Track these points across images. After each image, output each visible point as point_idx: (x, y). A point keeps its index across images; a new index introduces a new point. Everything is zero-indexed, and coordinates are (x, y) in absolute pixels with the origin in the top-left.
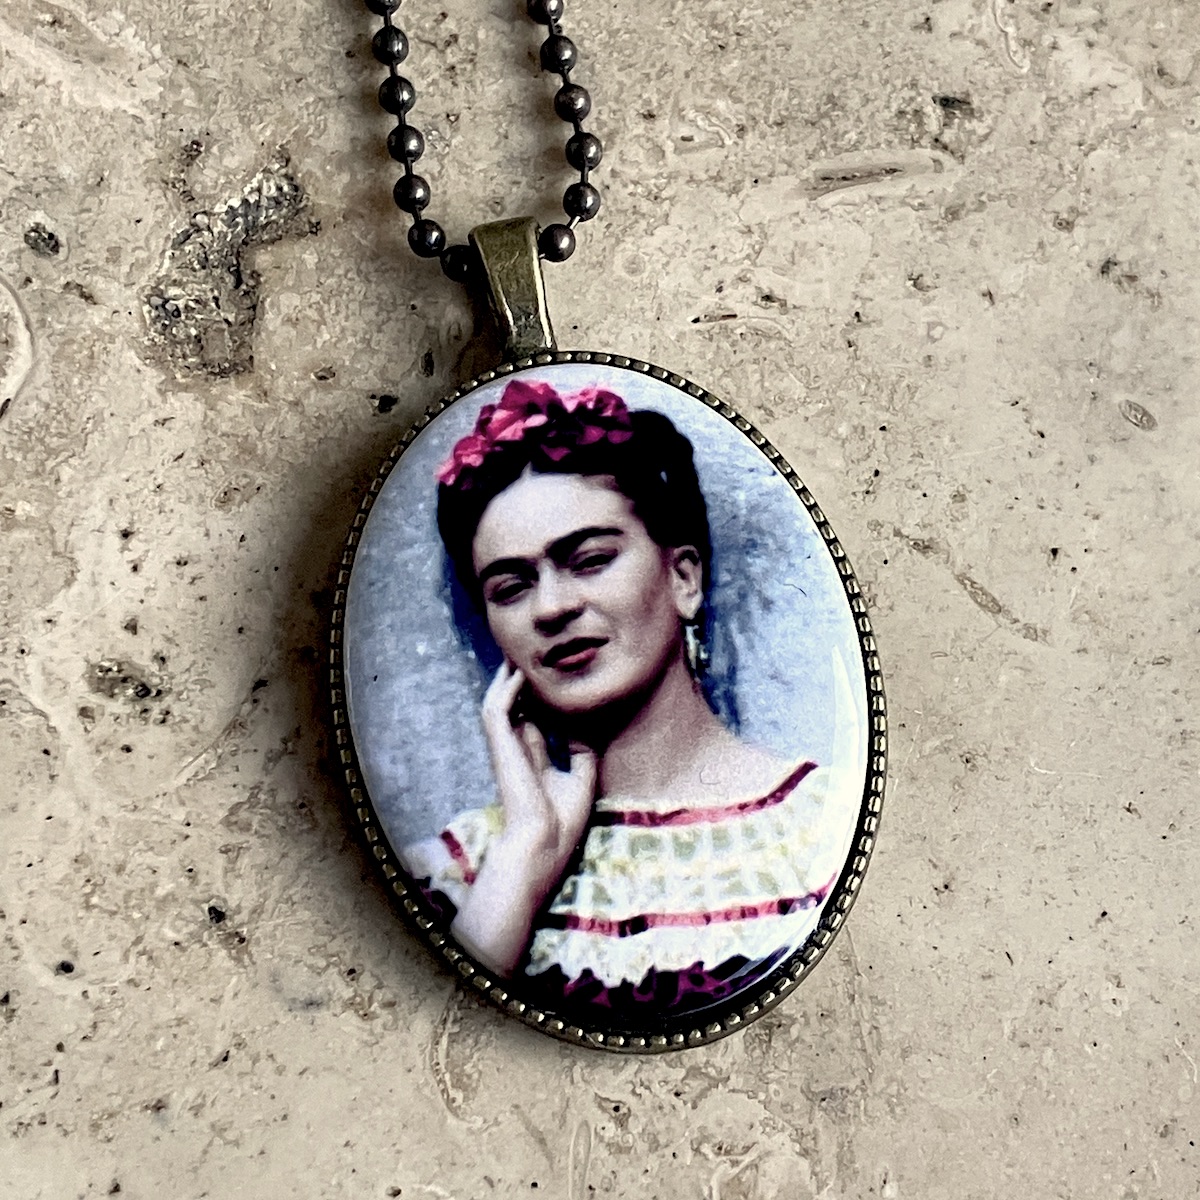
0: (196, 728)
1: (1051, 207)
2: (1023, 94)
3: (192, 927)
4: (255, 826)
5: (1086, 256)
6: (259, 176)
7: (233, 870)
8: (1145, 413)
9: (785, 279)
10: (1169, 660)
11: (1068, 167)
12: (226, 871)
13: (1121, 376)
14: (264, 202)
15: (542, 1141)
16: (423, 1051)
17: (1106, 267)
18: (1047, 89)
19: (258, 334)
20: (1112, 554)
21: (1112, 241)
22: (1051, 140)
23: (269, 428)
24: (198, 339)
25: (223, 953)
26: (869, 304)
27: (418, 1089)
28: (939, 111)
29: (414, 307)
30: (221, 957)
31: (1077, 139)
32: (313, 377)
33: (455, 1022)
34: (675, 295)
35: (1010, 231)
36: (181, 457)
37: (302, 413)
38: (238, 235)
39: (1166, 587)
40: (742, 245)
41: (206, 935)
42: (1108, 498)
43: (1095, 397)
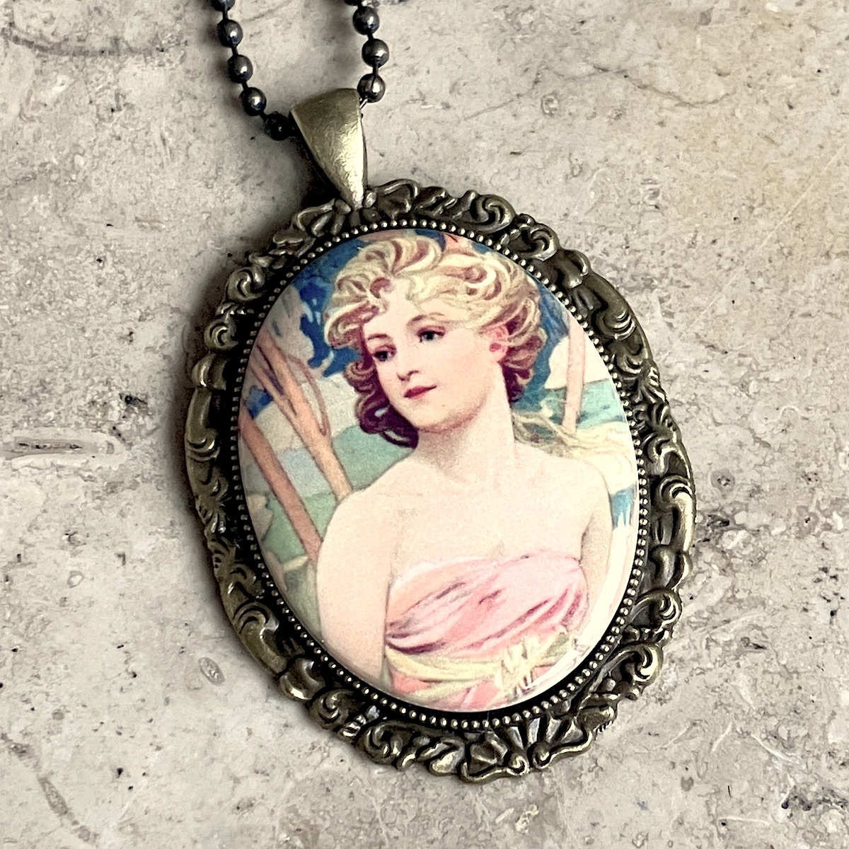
8: (218, 670)
13: (206, 638)
26: (30, 550)
28: (123, 406)
35: (151, 508)
42: (172, 735)
43: (182, 651)
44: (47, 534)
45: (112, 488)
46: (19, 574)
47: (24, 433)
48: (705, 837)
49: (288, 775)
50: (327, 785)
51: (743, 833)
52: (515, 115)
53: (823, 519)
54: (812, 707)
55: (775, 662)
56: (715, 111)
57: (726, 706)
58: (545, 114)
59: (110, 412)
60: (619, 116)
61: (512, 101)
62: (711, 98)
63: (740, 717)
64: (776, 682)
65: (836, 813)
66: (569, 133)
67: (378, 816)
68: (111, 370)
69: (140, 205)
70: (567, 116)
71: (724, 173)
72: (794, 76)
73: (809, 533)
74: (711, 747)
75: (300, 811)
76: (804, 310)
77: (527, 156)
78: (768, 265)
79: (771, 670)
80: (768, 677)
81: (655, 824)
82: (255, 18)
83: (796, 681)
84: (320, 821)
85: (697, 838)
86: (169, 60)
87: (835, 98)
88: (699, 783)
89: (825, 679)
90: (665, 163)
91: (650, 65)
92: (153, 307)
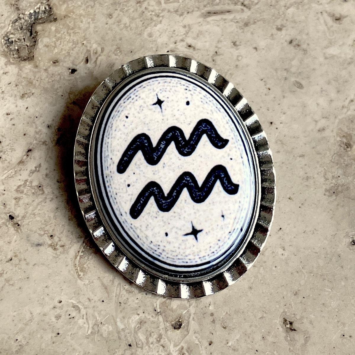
0: (9, 162)
1: (276, 24)
3: (3, 221)
4: (25, 192)
5: (285, 38)
6: (40, 4)
7: (17, 204)
8: (301, 84)
9: (195, 41)
10: (304, 156)
11: (281, 13)
12: (15, 205)
13: (294, 73)
14: (41, 12)
15: (106, 288)
16: (72, 261)
17: (291, 42)
19: (36, 49)
20: (288, 124)
21: (293, 34)
22: (277, 5)
23: (37, 76)
24: (18, 50)
25: (13, 229)
26: (220, 49)
27: (69, 271)
29: (83, 44)
30: (12, 230)
31: (284, 5)
32: (51, 62)
33: (82, 252)
34: (162, 44)
35: (263, 30)
36: (10, 83)
37: (48, 73)
38: (32, 21)
39: (304, 135)
40: (183, 31)
41: (8, 223)
42: (289, 108)
43: (286, 79)
44: (225, 43)
45: (246, 24)
46: (217, 58)
47: (209, 9)
49: (336, 117)
50: (352, 119)
75: (343, 129)
84: (351, 132)
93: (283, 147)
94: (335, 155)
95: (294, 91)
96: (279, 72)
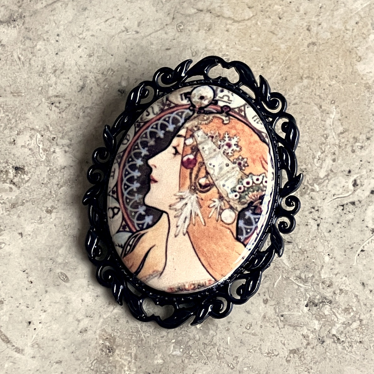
1: (45, 205)
2: (42, 167)
5: (55, 222)
8: (66, 277)
10: (61, 362)
11: (53, 192)
13: (60, 264)
18: (50, 166)
20: (48, 324)
21: (64, 218)
22: (49, 183)
28: (14, 171)
31: (57, 183)
35: (31, 213)
39: (64, 337)
42: (50, 305)
43: (51, 270)
45: (14, 206)
48: (275, 322)
49: (100, 316)
50: (117, 319)
51: (290, 318)
52: (166, 33)
53: (310, 187)
54: (313, 264)
55: (296, 248)
56: (249, 23)
57: (278, 268)
58: (178, 31)
59: (9, 174)
60: (209, 29)
61: (164, 27)
62: (247, 18)
63: (284, 271)
64: (298, 256)
65: (328, 307)
66: (189, 38)
67: (140, 329)
68: (7, 157)
69: (12, 86)
70: (188, 31)
71: (255, 48)
72: (280, 6)
73: (305, 193)
74: (274, 285)
75: (107, 331)
76: (294, 102)
77: (173, 49)
78: (277, 85)
79: (295, 251)
80: (294, 254)
81: (254, 319)
82: (52, 3)
83: (306, 255)
84: (115, 334)
85: (271, 323)
86: (18, 25)
87: (298, 13)
88: (270, 300)
89: (317, 252)
90: (230, 47)
91: (220, 7)
92: (22, 129)
93: (39, 352)
94: (95, 362)
95: (58, 285)
96: (44, 262)
